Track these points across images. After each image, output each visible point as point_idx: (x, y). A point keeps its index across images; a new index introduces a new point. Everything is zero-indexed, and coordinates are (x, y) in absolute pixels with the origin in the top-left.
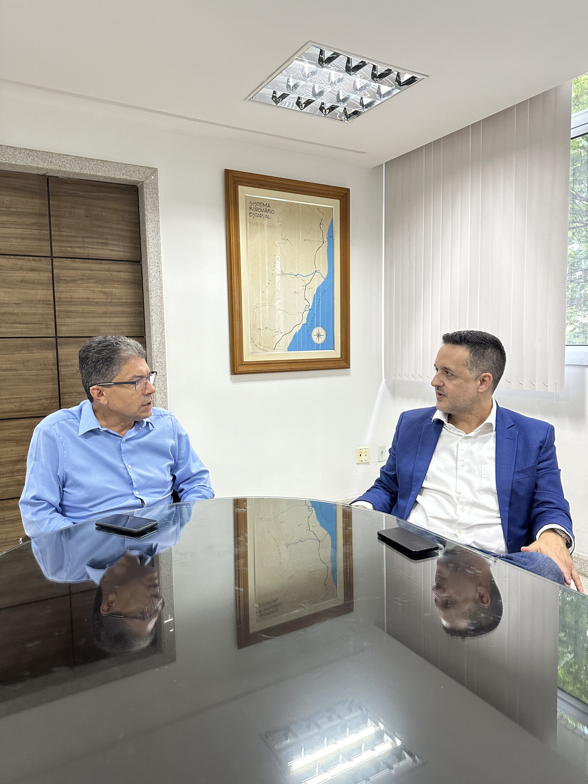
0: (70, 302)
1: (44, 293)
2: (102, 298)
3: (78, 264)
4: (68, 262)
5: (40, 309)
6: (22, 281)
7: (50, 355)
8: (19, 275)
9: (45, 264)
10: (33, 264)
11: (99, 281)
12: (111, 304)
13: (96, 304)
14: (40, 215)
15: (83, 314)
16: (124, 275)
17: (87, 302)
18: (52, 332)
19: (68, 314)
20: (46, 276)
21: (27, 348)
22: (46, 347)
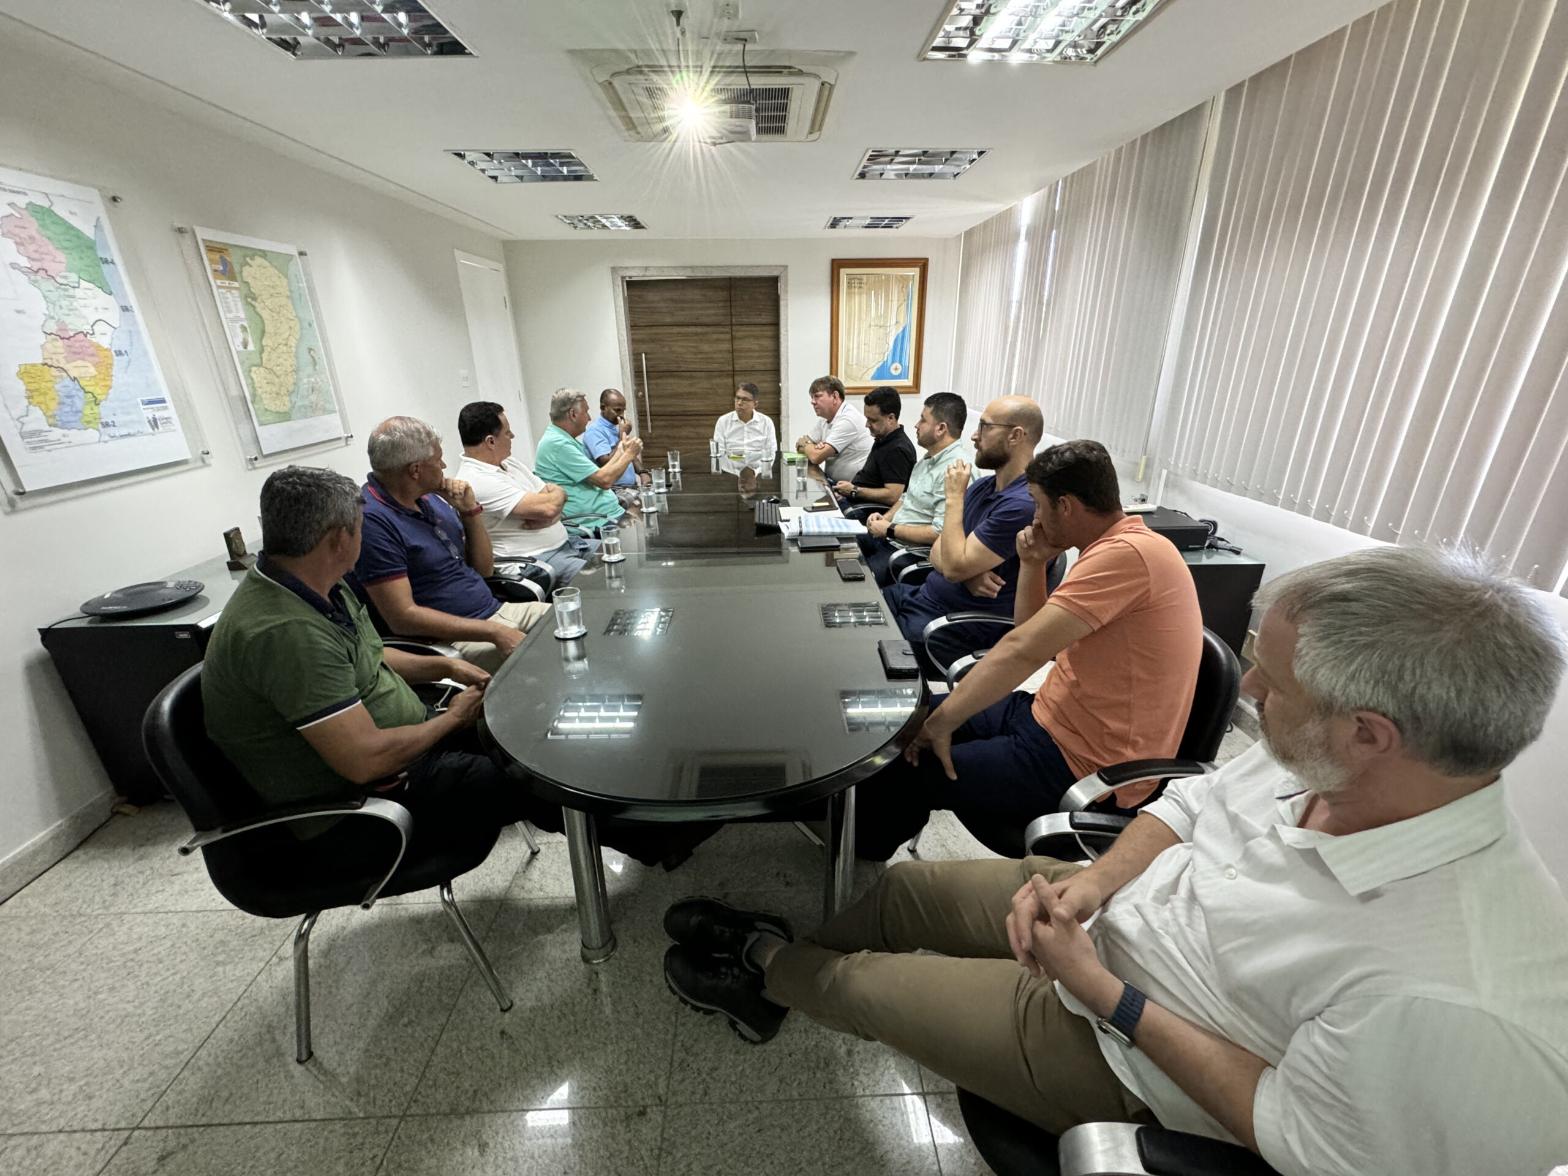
0: (740, 351)
1: (726, 346)
2: (756, 347)
3: (744, 328)
4: (738, 327)
5: (726, 355)
6: (717, 340)
7: (730, 381)
8: (715, 336)
9: (728, 329)
10: (722, 330)
11: (756, 337)
12: (762, 351)
13: (755, 351)
14: (726, 301)
15: (746, 358)
16: (769, 333)
17: (750, 350)
18: (730, 368)
19: (740, 357)
20: (728, 336)
21: (719, 376)
22: (727, 376)
